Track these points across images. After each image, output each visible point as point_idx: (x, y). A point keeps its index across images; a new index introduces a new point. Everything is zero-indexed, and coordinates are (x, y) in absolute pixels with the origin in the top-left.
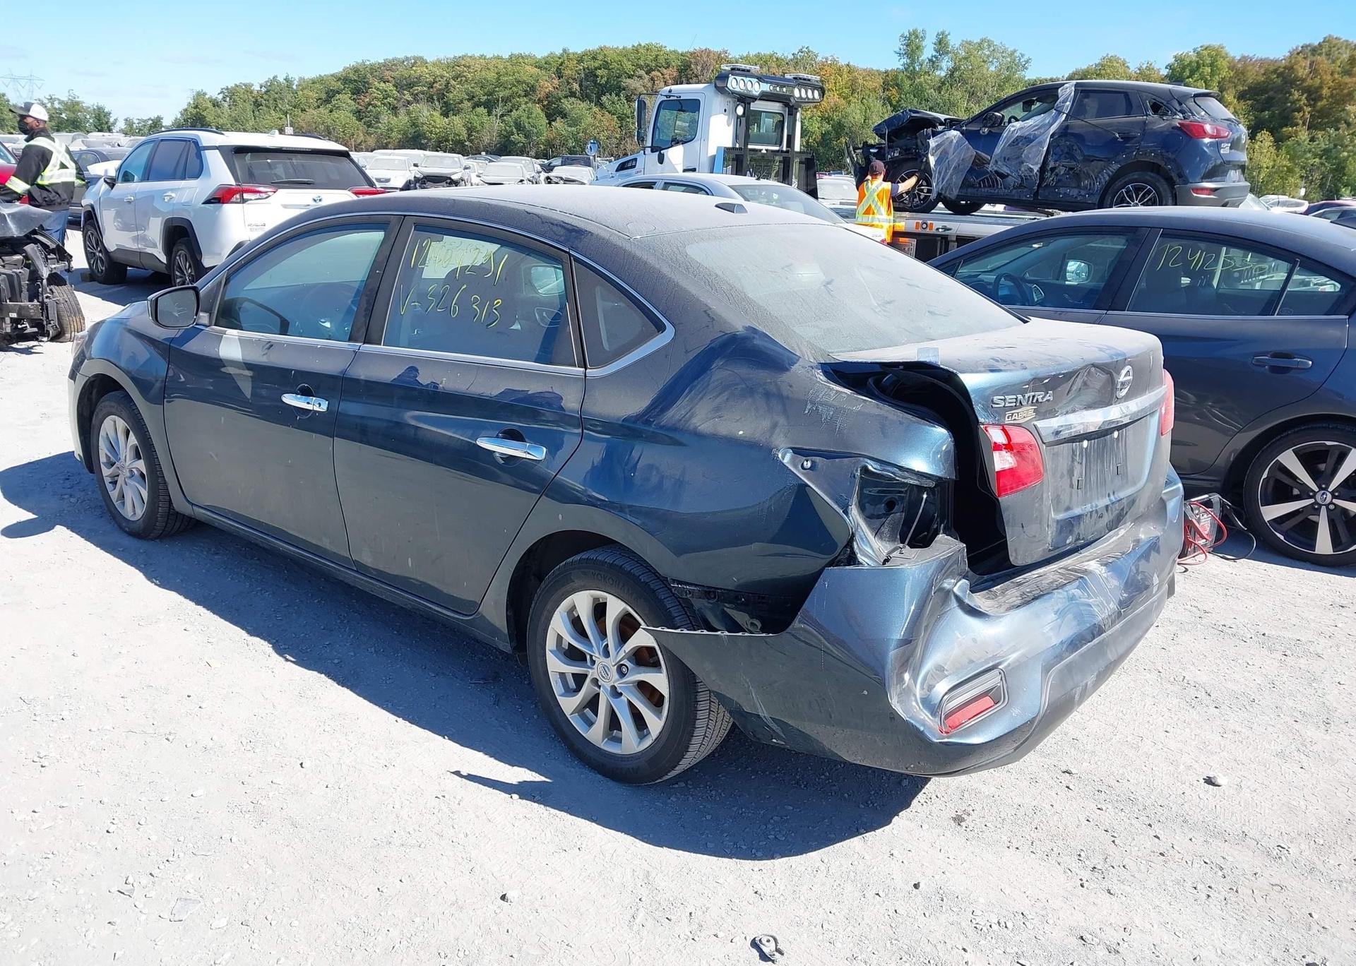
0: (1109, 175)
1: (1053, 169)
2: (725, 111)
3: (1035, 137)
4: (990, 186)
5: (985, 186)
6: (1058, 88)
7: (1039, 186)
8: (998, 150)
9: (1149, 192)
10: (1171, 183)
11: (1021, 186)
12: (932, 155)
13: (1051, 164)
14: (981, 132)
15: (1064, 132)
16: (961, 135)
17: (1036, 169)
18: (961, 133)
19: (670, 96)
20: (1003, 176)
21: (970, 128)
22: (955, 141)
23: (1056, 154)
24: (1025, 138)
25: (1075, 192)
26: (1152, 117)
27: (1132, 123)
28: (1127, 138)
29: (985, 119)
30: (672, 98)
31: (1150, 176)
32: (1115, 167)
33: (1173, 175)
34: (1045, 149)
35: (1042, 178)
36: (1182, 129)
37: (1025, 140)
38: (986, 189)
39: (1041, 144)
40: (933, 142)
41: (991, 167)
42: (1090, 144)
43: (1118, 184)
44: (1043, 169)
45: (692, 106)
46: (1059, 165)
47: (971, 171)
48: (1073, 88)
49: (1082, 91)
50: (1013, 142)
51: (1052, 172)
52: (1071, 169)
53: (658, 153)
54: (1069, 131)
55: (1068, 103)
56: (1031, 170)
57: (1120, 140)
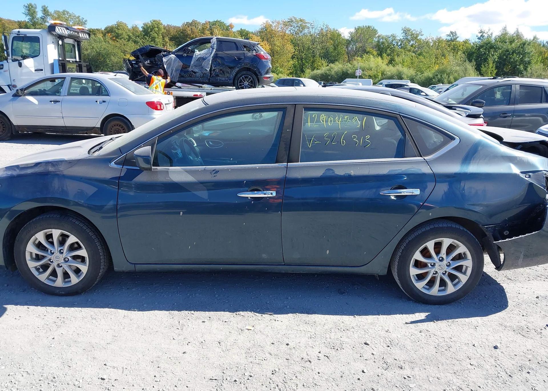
0: (235, 72)
1: (214, 70)
2: (53, 42)
3: (206, 58)
4: (190, 77)
5: (188, 77)
6: (210, 39)
7: (210, 76)
8: (192, 63)
9: (250, 79)
10: (257, 75)
11: (203, 77)
12: (165, 65)
13: (213, 68)
14: (183, 55)
15: (216, 57)
16: (176, 57)
17: (208, 70)
18: (175, 56)
19: (19, 35)
20: (195, 73)
21: (178, 54)
22: (173, 59)
23: (215, 64)
24: (202, 58)
25: (224, 79)
26: (246, 52)
27: (240, 54)
28: (240, 59)
29: (184, 50)
30: (20, 35)
31: (249, 73)
32: (237, 69)
33: (257, 72)
34: (211, 62)
35: (211, 74)
36: (256, 56)
37: (202, 59)
38: (189, 78)
39: (209, 60)
40: (165, 60)
41: (190, 69)
42: (227, 61)
43: (239, 75)
44: (210, 70)
45: (35, 40)
46: (216, 69)
47: (181, 71)
48: (216, 40)
49: (219, 41)
50: (198, 59)
51: (214, 71)
52: (221, 70)
53: (18, 62)
54: (218, 56)
55: (215, 45)
56: (207, 70)
57: (237, 59)
